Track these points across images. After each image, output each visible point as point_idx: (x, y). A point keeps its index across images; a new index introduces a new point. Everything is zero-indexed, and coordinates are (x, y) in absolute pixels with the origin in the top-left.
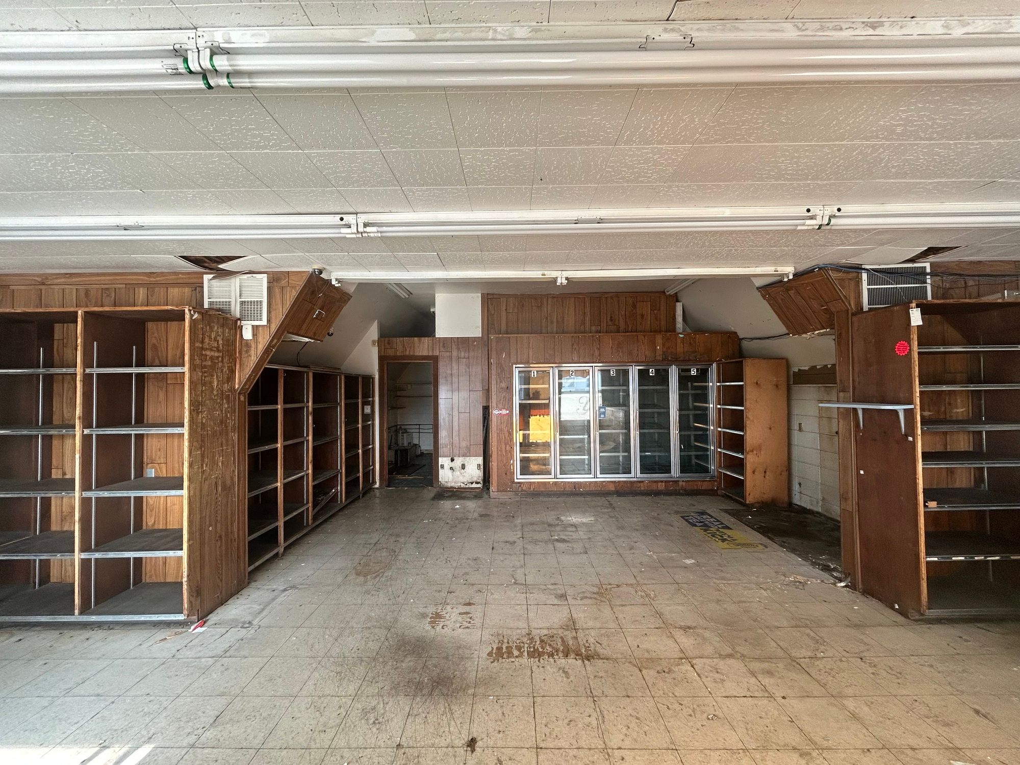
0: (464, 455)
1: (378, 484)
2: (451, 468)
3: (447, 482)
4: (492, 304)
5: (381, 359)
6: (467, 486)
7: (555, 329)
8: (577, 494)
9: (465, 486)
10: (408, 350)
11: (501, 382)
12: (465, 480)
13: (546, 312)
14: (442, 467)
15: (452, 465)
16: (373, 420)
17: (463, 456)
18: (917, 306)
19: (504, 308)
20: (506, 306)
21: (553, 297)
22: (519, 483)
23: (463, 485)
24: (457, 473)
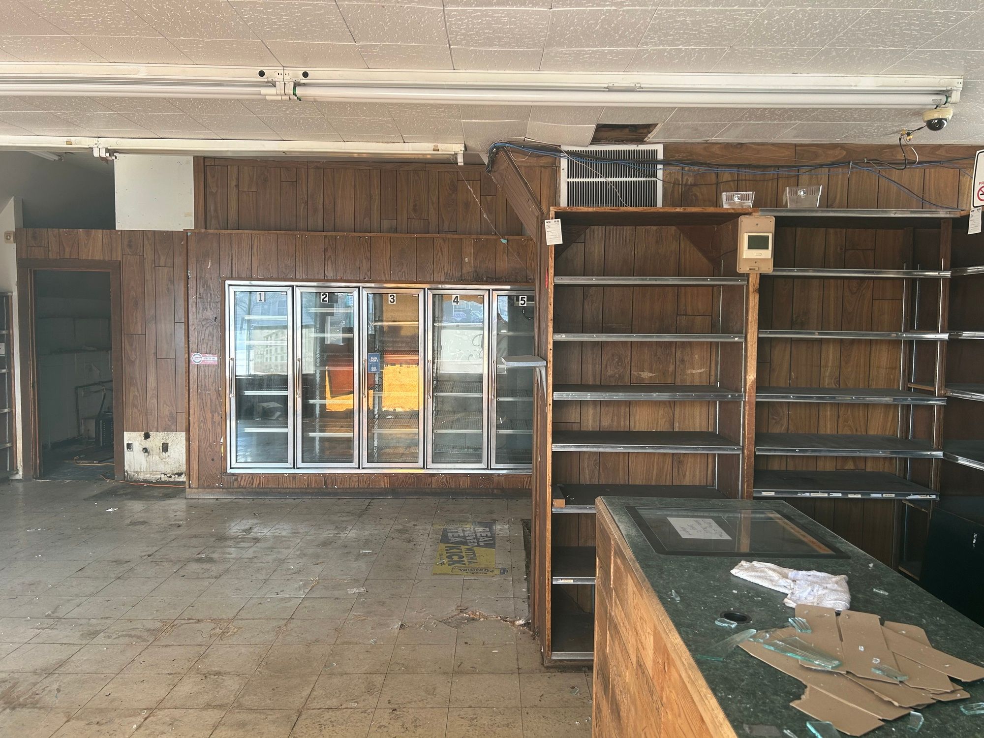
0: (167, 429)
1: (21, 473)
2: (145, 450)
3: (137, 472)
4: (213, 177)
5: (22, 264)
6: (171, 480)
7: (320, 222)
8: (329, 494)
9: (168, 479)
10: (67, 250)
11: (205, 309)
12: (168, 469)
13: (305, 192)
14: (129, 446)
15: (148, 444)
16: (10, 367)
17: (164, 430)
18: (557, 215)
19: (234, 183)
20: (238, 179)
21: (317, 168)
22: (233, 474)
23: (164, 478)
24: (155, 458)
